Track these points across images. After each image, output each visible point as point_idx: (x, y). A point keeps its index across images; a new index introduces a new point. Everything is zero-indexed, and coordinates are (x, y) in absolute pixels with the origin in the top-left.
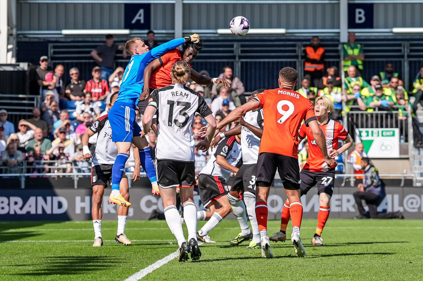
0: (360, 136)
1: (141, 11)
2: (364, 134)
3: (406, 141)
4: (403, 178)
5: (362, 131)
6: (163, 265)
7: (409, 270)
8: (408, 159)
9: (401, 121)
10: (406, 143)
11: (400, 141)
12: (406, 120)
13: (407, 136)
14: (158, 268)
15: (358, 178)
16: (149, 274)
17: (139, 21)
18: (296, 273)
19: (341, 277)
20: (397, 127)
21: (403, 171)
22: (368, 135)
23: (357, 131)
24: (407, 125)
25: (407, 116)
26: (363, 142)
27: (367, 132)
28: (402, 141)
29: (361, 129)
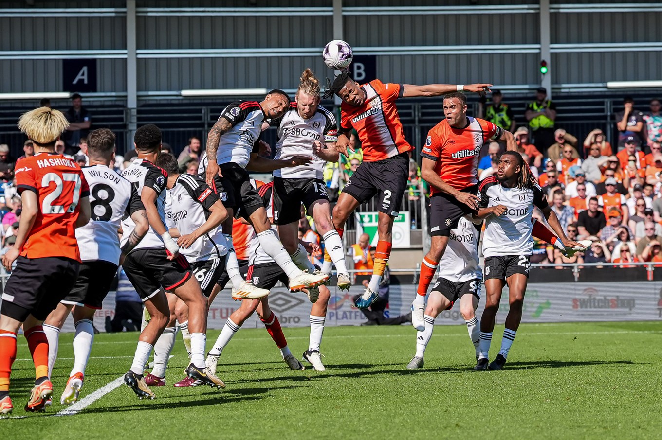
0: (362, 221)
1: (85, 69)
2: (366, 219)
3: (419, 227)
4: (415, 273)
5: (364, 216)
6: (115, 389)
7: (423, 389)
8: (421, 249)
9: (413, 201)
10: (419, 230)
11: (411, 228)
12: (419, 201)
13: (419, 221)
14: (109, 392)
15: (360, 274)
16: (98, 400)
17: (81, 81)
18: (283, 396)
19: (338, 399)
20: (407, 210)
21: (416, 265)
22: (371, 221)
23: (357, 215)
24: (419, 206)
25: (420, 197)
26: (365, 229)
27: (370, 217)
28: (414, 227)
29: (362, 213)
